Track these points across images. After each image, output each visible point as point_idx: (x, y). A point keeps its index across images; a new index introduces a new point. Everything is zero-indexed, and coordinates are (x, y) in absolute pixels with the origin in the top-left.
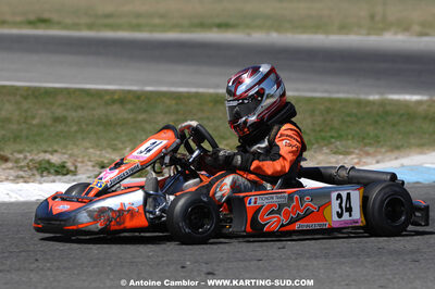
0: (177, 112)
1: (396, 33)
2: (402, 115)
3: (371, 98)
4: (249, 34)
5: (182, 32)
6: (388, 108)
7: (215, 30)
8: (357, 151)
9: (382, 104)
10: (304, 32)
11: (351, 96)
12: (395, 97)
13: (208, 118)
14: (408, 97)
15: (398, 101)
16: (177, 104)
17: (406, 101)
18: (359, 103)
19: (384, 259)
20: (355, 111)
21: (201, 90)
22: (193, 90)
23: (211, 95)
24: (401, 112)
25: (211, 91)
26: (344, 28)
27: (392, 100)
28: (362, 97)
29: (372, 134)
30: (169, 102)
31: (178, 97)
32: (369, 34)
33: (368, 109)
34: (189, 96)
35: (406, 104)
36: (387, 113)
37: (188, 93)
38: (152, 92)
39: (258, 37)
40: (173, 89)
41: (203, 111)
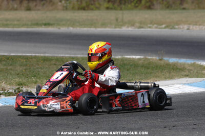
0: (26, 65)
1: (128, 27)
2: (131, 65)
3: (117, 57)
4: (59, 28)
5: (27, 28)
6: (125, 62)
7: (43, 26)
9: (122, 60)
10: (85, 27)
12: (128, 57)
13: (41, 68)
14: (134, 57)
15: (130, 58)
16: (26, 61)
17: (133, 59)
21: (37, 55)
22: (34, 55)
23: (42, 57)
24: (131, 64)
25: (42, 55)
26: (104, 25)
30: (22, 60)
31: (26, 58)
32: (115, 28)
34: (32, 57)
35: (133, 60)
36: (125, 64)
37: (31, 56)
38: (14, 56)
39: (64, 29)
40: (24, 54)
41: (38, 65)
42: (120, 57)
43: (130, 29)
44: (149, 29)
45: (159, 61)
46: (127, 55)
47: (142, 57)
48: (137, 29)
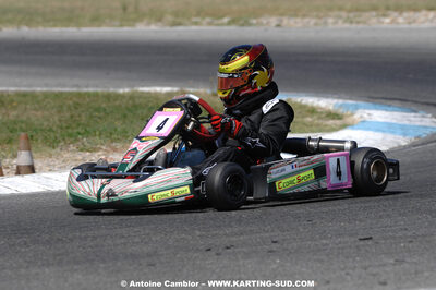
1: (149, 24)
2: (151, 108)
3: (121, 91)
6: (137, 101)
8: (104, 148)
9: (132, 97)
11: (99, 90)
12: (146, 89)
14: (158, 89)
15: (149, 93)
17: (156, 93)
18: (108, 97)
19: (119, 264)
20: (104, 105)
24: (150, 105)
27: (142, 93)
28: (112, 90)
29: (119, 129)
33: (117, 103)
35: (156, 96)
36: (136, 106)
42: (127, 90)
43: (153, 27)
44: (194, 28)
45: (212, 98)
46: (143, 86)
47: (176, 89)
48: (168, 28)
